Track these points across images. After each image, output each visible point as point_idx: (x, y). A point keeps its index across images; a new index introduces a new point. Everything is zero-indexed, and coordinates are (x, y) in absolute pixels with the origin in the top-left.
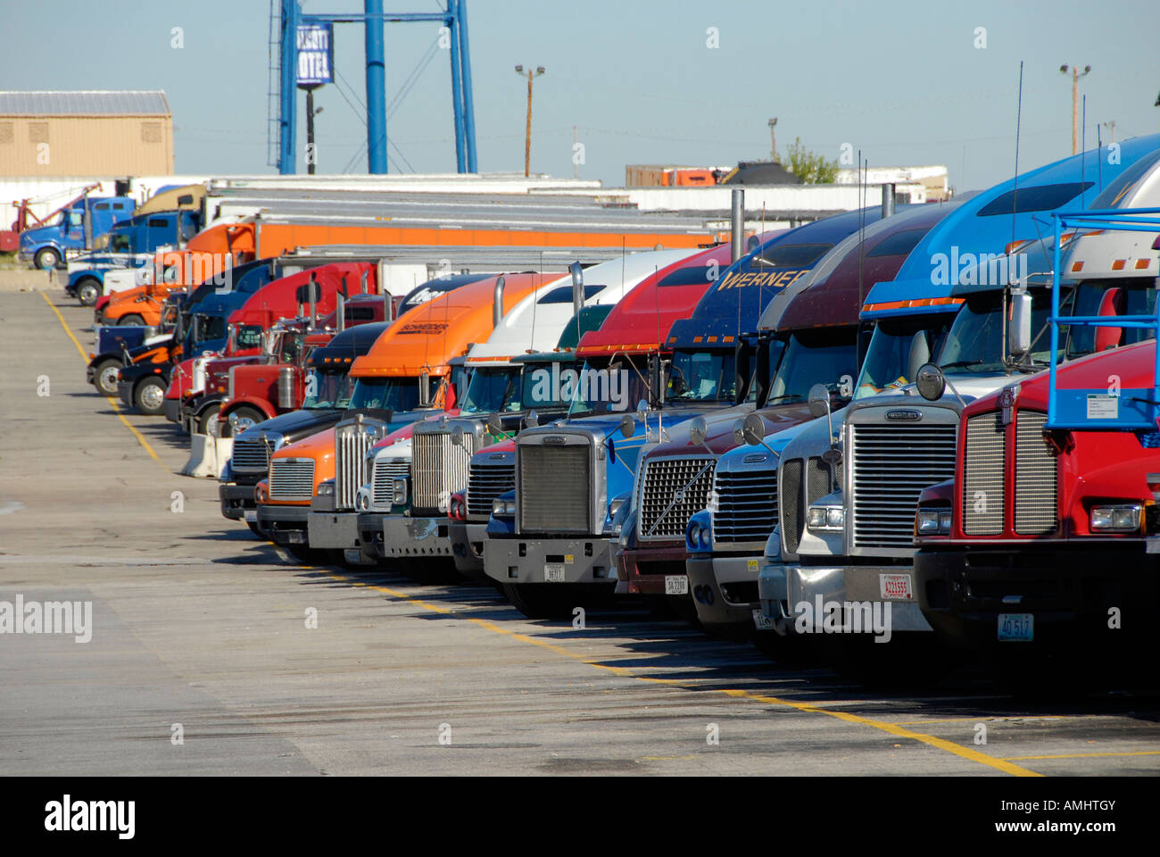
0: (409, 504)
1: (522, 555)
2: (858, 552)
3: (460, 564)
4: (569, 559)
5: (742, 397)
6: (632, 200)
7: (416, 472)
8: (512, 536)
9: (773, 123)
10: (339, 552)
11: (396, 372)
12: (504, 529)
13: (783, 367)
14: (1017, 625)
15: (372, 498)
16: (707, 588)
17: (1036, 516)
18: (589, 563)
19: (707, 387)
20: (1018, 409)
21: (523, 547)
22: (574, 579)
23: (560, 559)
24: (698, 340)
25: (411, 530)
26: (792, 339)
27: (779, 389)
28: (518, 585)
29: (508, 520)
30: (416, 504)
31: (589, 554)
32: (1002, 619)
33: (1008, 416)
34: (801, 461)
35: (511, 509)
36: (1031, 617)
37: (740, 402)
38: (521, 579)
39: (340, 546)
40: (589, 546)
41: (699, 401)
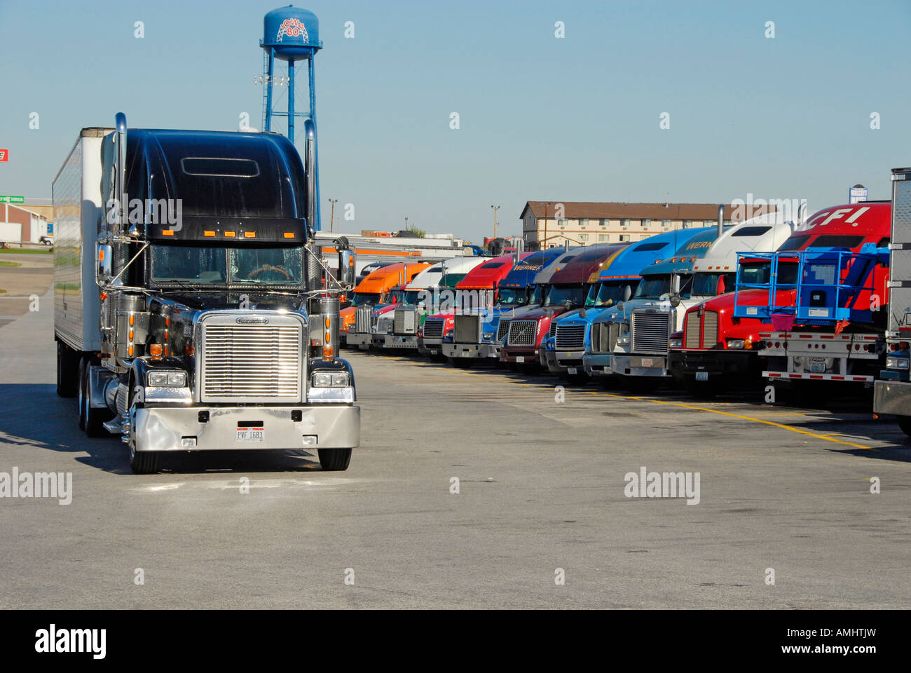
0: (393, 332)
1: (455, 348)
2: (636, 352)
3: (420, 351)
4: (470, 350)
5: (527, 303)
6: (377, 241)
7: (396, 322)
8: (452, 343)
9: (406, 219)
10: (357, 346)
11: (368, 291)
12: (449, 341)
13: (549, 295)
14: (702, 376)
15: (377, 330)
16: (553, 361)
17: (710, 342)
18: (476, 352)
19: (510, 300)
20: (705, 311)
21: (455, 346)
22: (471, 357)
23: (468, 350)
24: (508, 285)
25: (394, 339)
26: (552, 286)
27: (548, 301)
28: (453, 358)
29: (451, 338)
30: (396, 332)
31: (477, 349)
32: (697, 373)
33: (701, 313)
34: (599, 324)
35: (451, 335)
36: (707, 373)
37: (527, 305)
38: (455, 356)
39: (356, 343)
40: (477, 347)
41: (508, 304)
